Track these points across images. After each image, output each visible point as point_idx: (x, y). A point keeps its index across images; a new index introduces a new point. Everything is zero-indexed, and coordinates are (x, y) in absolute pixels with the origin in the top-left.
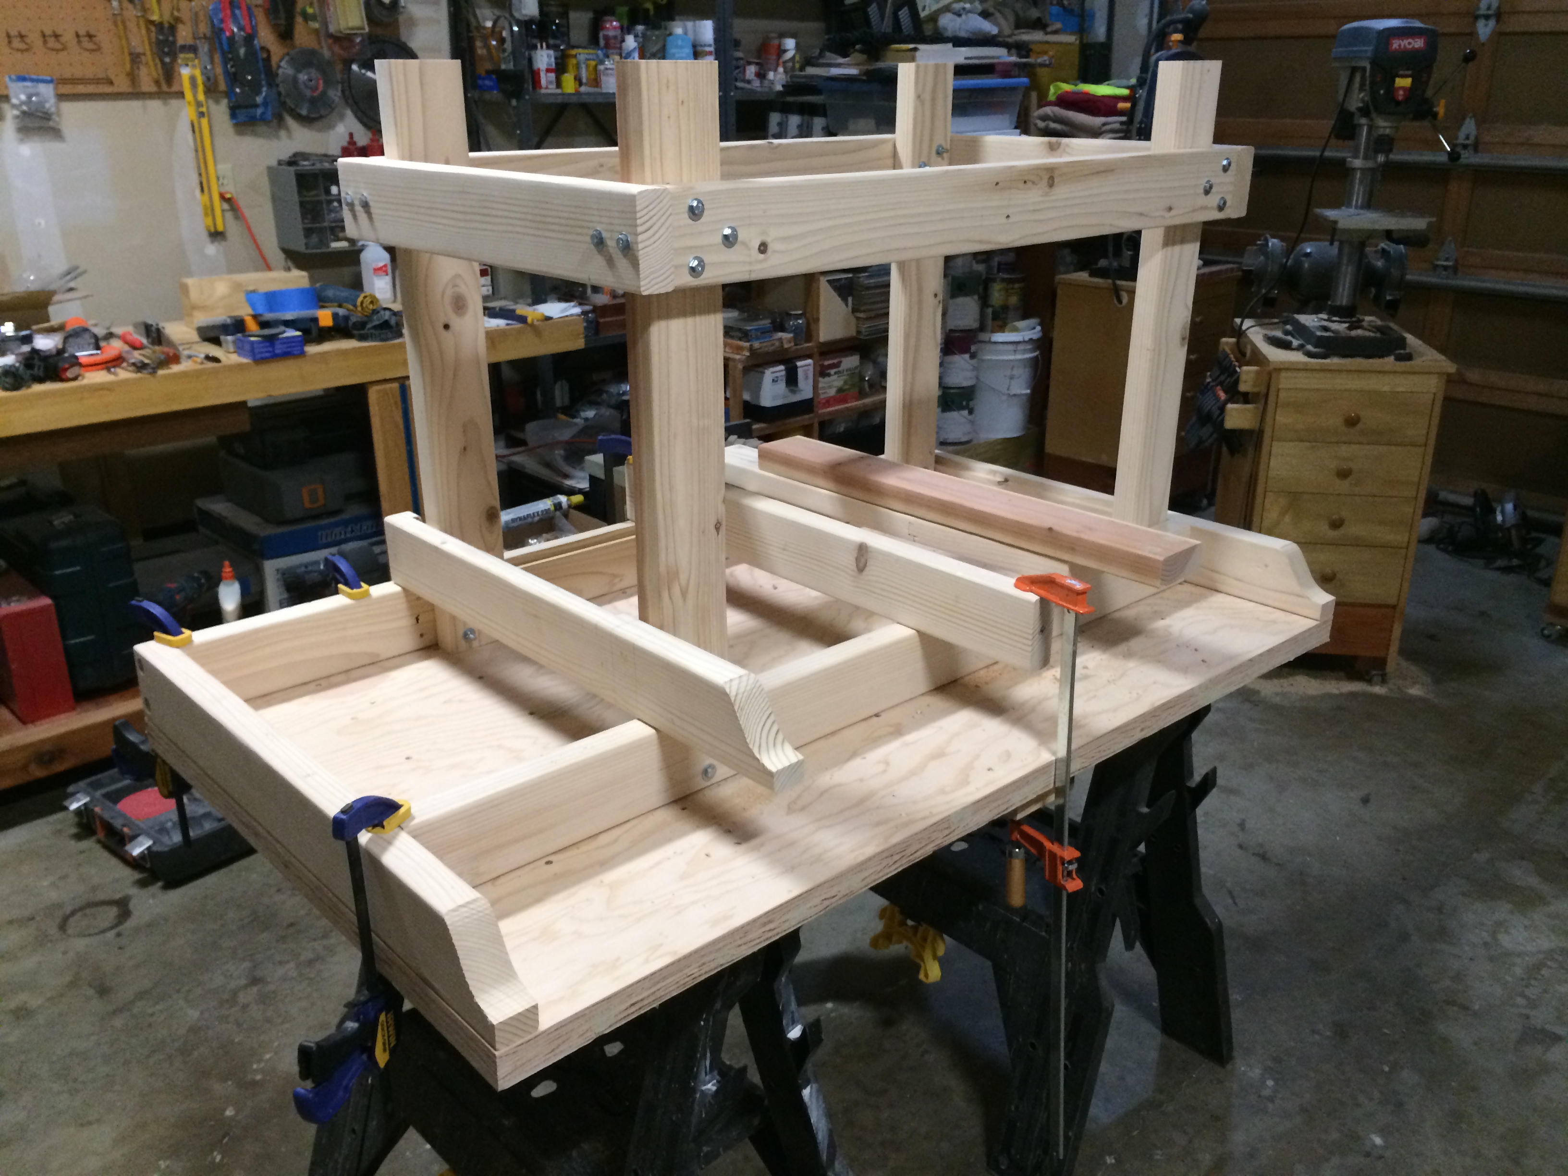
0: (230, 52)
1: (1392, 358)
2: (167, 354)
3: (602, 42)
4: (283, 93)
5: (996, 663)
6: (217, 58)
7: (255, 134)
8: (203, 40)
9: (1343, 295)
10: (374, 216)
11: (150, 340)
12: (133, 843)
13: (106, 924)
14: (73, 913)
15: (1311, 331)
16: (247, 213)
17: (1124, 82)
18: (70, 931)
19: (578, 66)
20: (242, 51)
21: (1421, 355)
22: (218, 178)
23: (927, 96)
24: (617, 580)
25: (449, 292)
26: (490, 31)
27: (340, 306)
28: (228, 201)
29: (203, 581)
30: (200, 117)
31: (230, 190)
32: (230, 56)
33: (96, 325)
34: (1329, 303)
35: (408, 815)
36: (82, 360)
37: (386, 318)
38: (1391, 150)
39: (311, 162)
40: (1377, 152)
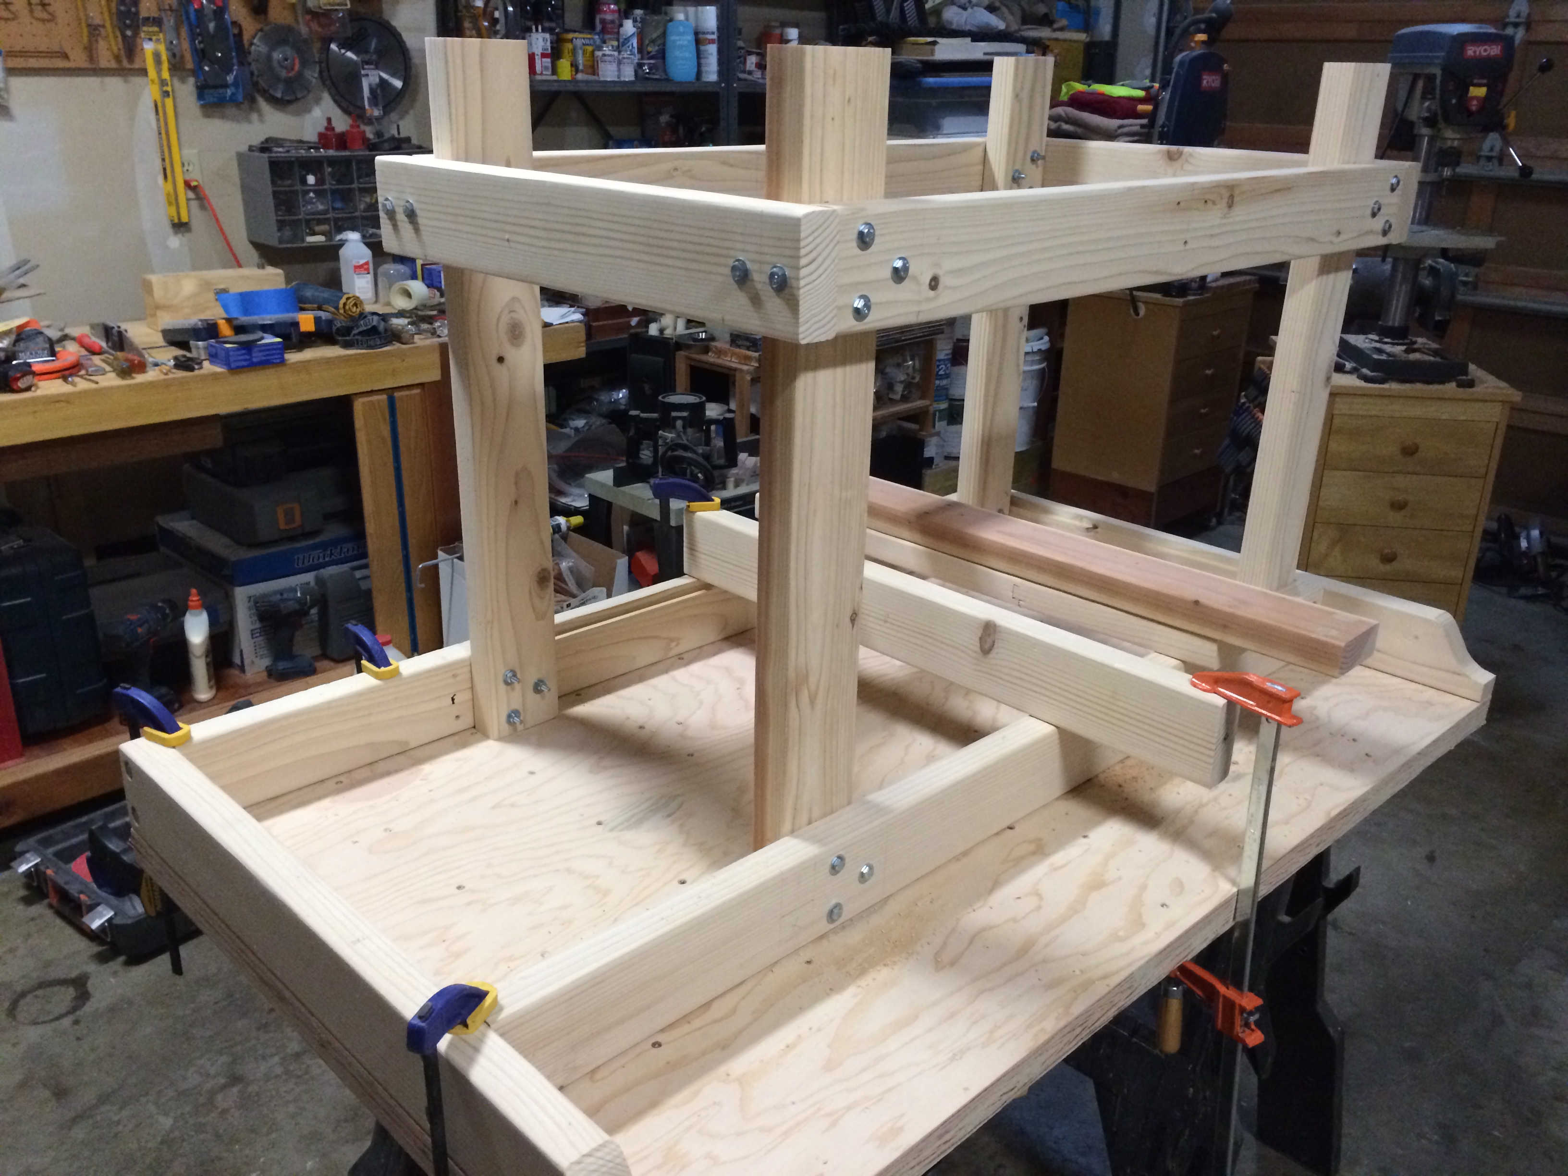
0: (198, 27)
1: (1454, 384)
2: (131, 361)
3: (599, 27)
4: (256, 73)
5: (1128, 757)
6: (184, 32)
7: (223, 117)
8: (169, 13)
9: (1396, 315)
10: (421, 228)
11: (110, 344)
12: (90, 914)
13: (63, 1009)
14: (23, 995)
15: (1367, 355)
16: (215, 202)
17: (1135, 83)
18: (21, 1015)
19: (574, 52)
20: (212, 26)
21: (1482, 382)
22: (183, 165)
23: (1025, 95)
24: (673, 644)
25: (505, 319)
26: (481, 12)
27: (320, 308)
28: (194, 189)
29: (167, 611)
30: (164, 97)
31: (196, 177)
32: (198, 30)
33: (48, 327)
34: (1380, 323)
35: (496, 1006)
36: (35, 368)
37: (375, 323)
38: (1458, 164)
39: (286, 149)
40: (1441, 164)
